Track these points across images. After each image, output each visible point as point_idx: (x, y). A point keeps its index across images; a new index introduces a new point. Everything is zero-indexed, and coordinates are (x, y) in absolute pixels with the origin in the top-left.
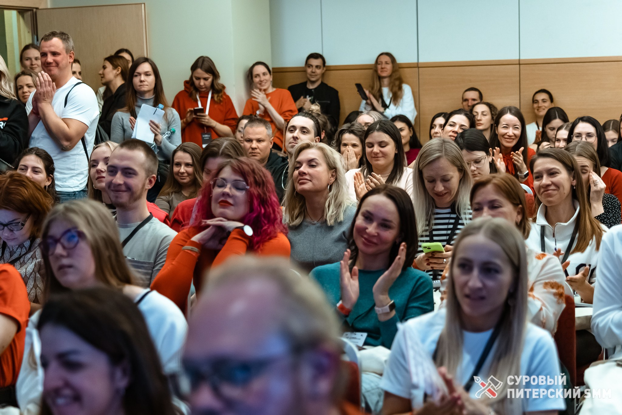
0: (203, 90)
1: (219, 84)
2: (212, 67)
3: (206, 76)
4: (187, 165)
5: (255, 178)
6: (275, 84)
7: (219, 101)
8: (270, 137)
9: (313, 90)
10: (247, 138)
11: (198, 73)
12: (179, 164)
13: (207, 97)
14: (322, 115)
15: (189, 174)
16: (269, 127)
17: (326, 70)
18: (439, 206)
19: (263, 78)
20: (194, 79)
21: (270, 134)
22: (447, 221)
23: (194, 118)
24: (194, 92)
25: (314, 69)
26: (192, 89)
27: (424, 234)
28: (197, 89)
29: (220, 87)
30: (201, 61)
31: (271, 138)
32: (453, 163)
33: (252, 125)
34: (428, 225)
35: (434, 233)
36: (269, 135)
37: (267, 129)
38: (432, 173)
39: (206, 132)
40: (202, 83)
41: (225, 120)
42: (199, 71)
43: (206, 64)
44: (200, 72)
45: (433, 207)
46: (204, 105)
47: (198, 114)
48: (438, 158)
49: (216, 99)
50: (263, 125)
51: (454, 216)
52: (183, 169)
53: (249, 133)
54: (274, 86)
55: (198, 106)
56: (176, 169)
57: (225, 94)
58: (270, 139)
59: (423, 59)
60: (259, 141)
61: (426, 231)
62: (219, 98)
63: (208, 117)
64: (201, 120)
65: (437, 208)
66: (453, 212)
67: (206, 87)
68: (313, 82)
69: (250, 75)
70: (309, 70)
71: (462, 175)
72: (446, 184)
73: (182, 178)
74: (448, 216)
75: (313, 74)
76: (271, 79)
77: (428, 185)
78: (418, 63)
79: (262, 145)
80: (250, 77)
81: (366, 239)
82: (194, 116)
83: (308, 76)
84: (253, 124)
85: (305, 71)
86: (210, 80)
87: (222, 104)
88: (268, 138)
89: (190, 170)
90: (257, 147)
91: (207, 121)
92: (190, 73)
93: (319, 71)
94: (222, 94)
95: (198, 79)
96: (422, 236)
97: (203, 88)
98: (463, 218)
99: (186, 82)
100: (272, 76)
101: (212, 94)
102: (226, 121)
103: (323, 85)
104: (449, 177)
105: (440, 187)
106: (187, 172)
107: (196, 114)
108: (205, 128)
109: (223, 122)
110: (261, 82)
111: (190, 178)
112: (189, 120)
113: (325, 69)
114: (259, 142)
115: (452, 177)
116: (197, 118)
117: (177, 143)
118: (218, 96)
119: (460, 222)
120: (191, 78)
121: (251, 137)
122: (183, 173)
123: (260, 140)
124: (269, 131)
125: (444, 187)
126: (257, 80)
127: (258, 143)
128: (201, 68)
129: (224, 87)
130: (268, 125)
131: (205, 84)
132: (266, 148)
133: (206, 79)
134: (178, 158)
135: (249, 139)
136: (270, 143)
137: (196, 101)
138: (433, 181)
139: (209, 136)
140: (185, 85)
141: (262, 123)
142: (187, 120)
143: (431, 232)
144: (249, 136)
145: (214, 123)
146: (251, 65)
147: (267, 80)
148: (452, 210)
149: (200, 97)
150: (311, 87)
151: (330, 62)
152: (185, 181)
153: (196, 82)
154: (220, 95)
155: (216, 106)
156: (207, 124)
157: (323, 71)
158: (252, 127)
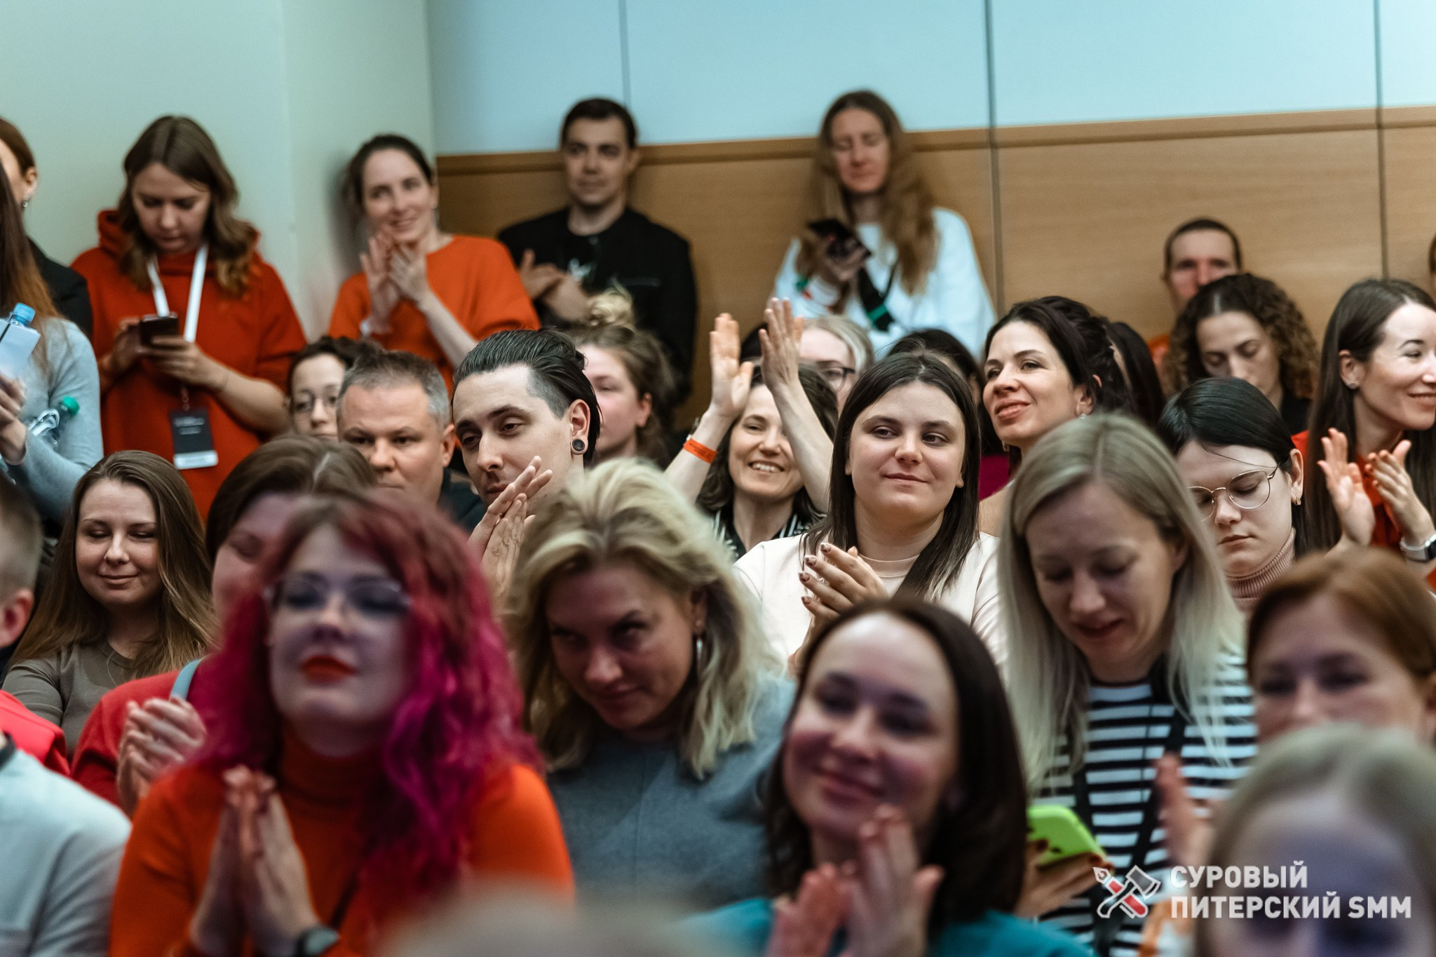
0: (176, 244)
1: (232, 224)
2: (207, 156)
3: (186, 190)
4: (135, 531)
5: (427, 564)
6: (447, 220)
7: (235, 289)
8: (442, 422)
9: (594, 242)
10: (354, 429)
11: (153, 182)
12: (103, 531)
13: (189, 275)
14: (638, 334)
15: (141, 569)
16: (435, 386)
17: (643, 163)
18: (1101, 675)
19: (404, 199)
20: (138, 204)
21: (442, 412)
22: (1138, 732)
23: (141, 357)
24: (137, 254)
25: (594, 160)
26: (130, 242)
27: (1054, 782)
28: (151, 243)
29: (240, 235)
30: (162, 134)
31: (446, 427)
32: (1137, 503)
33: (373, 381)
34: (1067, 750)
35: (1093, 777)
36: (436, 418)
37: (428, 392)
38: (1056, 543)
39: (187, 407)
40: (170, 217)
41: (260, 360)
42: (157, 171)
43: (184, 146)
44: (159, 176)
45: (1080, 680)
46: (178, 303)
47: (158, 340)
48: (1077, 483)
49: (223, 278)
50: (412, 377)
51: (1164, 711)
52: (118, 547)
53: (361, 412)
54: (444, 225)
55: (153, 308)
56: (88, 550)
57: (257, 259)
58: (439, 432)
59: (1011, 116)
60: (399, 438)
61: (1061, 771)
62: (234, 276)
63: (194, 352)
64: (169, 363)
65: (1097, 683)
66: (1159, 697)
67: (185, 236)
68: (592, 210)
69: (352, 189)
70: (576, 165)
71: (1182, 557)
72: (1113, 587)
73: (114, 582)
74: (1142, 711)
75: (591, 179)
76: (433, 202)
77: (1048, 591)
78: (991, 131)
79: (411, 455)
80: (352, 197)
81: (834, 776)
82: (140, 350)
83: (574, 187)
84: (373, 375)
85: (561, 168)
86: (200, 207)
87: (246, 297)
88: (434, 428)
89: (145, 551)
90: (392, 464)
91: (190, 365)
92: (118, 182)
93: (611, 167)
94: (249, 257)
95: (155, 202)
96: (1045, 793)
97: (172, 239)
98: (1198, 720)
99: (106, 219)
100: (436, 190)
101: (210, 261)
102: (265, 366)
103: (632, 220)
104: (1122, 558)
105: (1089, 598)
106: (133, 560)
107: (146, 341)
108: (185, 393)
109: (252, 370)
110: (396, 218)
111: (143, 583)
112: (124, 361)
113: (636, 156)
114: (400, 445)
115: (1133, 559)
116: (152, 358)
117: (87, 454)
118: (231, 270)
119: (1190, 732)
120: (127, 199)
121: (370, 424)
122: (121, 562)
123: (403, 435)
124: (439, 400)
125: (1107, 595)
126: (380, 207)
127: (398, 448)
128: (165, 161)
129: (252, 234)
130: (433, 378)
131: (180, 224)
132: (426, 466)
133: (183, 204)
134: (100, 506)
135: (361, 432)
136: (442, 447)
137: (148, 289)
138: (1063, 575)
139: (201, 424)
140: (102, 229)
141: (409, 373)
142: (114, 362)
143: (1079, 776)
144: (361, 423)
145: (219, 374)
146: (353, 148)
147: (419, 209)
148: (1154, 689)
149: (162, 273)
150: (584, 227)
151: (652, 132)
152: (127, 595)
153: (148, 216)
154: (240, 263)
155: (224, 306)
156: (194, 378)
157: (631, 166)
158: (373, 387)
